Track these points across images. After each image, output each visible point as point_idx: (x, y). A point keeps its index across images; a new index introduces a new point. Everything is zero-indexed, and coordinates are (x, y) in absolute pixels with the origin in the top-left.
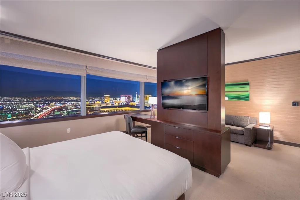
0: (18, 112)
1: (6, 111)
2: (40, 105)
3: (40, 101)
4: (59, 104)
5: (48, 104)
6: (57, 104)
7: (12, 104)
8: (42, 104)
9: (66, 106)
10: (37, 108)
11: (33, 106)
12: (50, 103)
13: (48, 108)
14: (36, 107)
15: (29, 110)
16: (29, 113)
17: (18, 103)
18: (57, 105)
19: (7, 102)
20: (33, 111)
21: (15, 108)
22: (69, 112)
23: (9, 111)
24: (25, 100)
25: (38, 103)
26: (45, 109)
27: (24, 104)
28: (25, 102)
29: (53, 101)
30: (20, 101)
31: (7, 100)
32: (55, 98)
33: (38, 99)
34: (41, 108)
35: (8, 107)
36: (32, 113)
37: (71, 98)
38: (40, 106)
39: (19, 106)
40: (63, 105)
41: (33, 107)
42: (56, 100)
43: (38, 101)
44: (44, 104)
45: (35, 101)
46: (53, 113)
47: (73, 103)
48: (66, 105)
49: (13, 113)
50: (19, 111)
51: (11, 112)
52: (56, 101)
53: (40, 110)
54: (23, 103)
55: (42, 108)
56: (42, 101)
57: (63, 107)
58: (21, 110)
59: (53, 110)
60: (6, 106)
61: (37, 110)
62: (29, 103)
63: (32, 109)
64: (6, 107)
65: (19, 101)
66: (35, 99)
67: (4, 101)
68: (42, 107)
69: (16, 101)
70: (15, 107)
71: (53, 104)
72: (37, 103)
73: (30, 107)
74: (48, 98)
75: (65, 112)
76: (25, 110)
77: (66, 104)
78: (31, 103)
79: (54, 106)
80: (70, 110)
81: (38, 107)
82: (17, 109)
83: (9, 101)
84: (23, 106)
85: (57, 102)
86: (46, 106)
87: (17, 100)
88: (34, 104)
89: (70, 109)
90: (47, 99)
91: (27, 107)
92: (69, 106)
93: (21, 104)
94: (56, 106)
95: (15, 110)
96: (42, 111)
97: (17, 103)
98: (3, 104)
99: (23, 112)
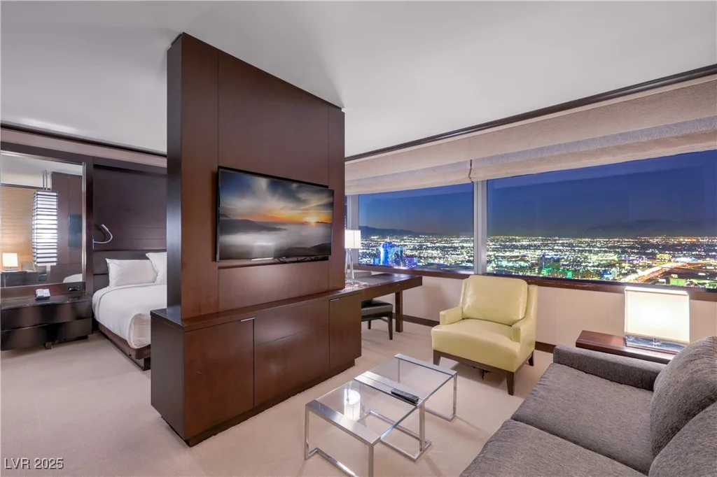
0: (584, 268)
1: (565, 265)
2: (631, 258)
3: (632, 247)
4: (684, 256)
5: (652, 257)
6: (680, 257)
7: (574, 251)
8: (637, 254)
9: (711, 265)
10: (624, 264)
11: (615, 257)
12: (657, 254)
13: (650, 267)
14: (620, 262)
15: (605, 267)
16: (605, 272)
17: (585, 251)
18: (678, 259)
19: (567, 246)
20: (613, 270)
21: (579, 261)
23: (569, 266)
24: (598, 245)
25: (627, 252)
26: (644, 268)
27: (597, 253)
28: (599, 248)
29: (665, 248)
30: (589, 245)
31: (567, 243)
32: (673, 241)
33: (627, 241)
34: (632, 264)
35: (569, 257)
36: (611, 274)
38: (629, 261)
39: (586, 258)
40: (700, 261)
41: (614, 260)
42: (674, 245)
43: (626, 247)
44: (641, 254)
45: (619, 247)
46: (664, 280)
49: (576, 270)
50: (586, 266)
51: (573, 267)
52: (675, 249)
53: (630, 270)
54: (595, 250)
55: (634, 266)
56: (637, 248)
57: (700, 268)
58: (590, 265)
59: (668, 274)
60: (565, 255)
61: (624, 267)
62: (605, 252)
63: (611, 265)
64: (565, 257)
65: (587, 246)
66: (618, 242)
67: (563, 245)
68: (635, 262)
69: (581, 247)
70: (579, 259)
71: (666, 256)
72: (624, 252)
73: (606, 260)
74: (654, 241)
76: (598, 266)
78: (610, 252)
79: (670, 261)
81: (625, 261)
82: (582, 262)
83: (570, 245)
84: (594, 258)
85: (680, 250)
86: (645, 261)
87: (583, 244)
88: (616, 252)
90: (648, 242)
91: (601, 261)
93: (590, 252)
94: (677, 262)
95: (579, 263)
96: (635, 272)
97: (582, 251)
98: (560, 250)
99: (594, 270)
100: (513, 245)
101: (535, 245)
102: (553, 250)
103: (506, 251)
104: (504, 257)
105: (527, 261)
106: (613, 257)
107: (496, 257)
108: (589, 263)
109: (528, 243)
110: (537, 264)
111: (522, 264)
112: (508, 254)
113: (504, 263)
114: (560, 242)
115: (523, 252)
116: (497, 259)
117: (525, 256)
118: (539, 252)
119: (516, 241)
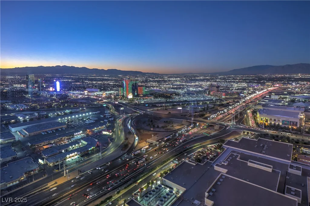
0: (231, 91)
1: (222, 89)
3: (254, 80)
4: (278, 84)
5: (263, 84)
6: (276, 84)
7: (226, 81)
8: (256, 83)
9: (290, 88)
10: (250, 88)
12: (265, 83)
13: (262, 89)
14: (248, 87)
15: (241, 90)
16: (241, 93)
17: (232, 82)
19: (223, 79)
20: (245, 91)
22: (295, 98)
23: (224, 90)
24: (238, 78)
25: (252, 82)
26: (259, 90)
27: (237, 83)
28: (238, 80)
29: (269, 80)
30: (234, 79)
31: (223, 78)
32: (273, 76)
33: (252, 77)
34: (254, 88)
35: (224, 85)
36: (243, 93)
37: (300, 76)
38: (253, 86)
39: (232, 85)
40: (285, 86)
41: (245, 86)
43: (251, 80)
44: (258, 83)
45: (248, 80)
46: (268, 96)
47: (304, 84)
48: (290, 86)
49: (227, 92)
50: (233, 90)
53: (253, 91)
54: (236, 81)
55: (255, 89)
56: (256, 80)
57: (285, 89)
58: (234, 89)
59: (270, 93)
60: (222, 84)
61: (250, 90)
62: (241, 82)
63: (244, 89)
65: (232, 80)
66: (248, 77)
67: (221, 79)
68: (256, 87)
69: (229, 80)
70: (228, 86)
71: (270, 84)
73: (242, 87)
74: (265, 76)
75: (288, 96)
76: (238, 90)
77: (291, 84)
78: (244, 82)
79: (271, 86)
80: (296, 95)
82: (230, 88)
83: (224, 79)
84: (235, 85)
85: (277, 81)
86: (260, 86)
87: (231, 78)
88: (246, 82)
89: (297, 93)
90: (262, 77)
91: (240, 87)
92: (295, 88)
93: (234, 82)
94: (275, 87)
96: (255, 92)
97: (230, 82)
98: (219, 82)
99: (236, 92)
100: (195, 79)
101: (207, 79)
102: (216, 81)
103: (192, 82)
104: (191, 86)
105: (203, 88)
106: (245, 85)
107: (187, 86)
108: (234, 88)
109: (203, 78)
110: (208, 89)
111: (200, 89)
112: (193, 84)
113: (191, 89)
114: (220, 77)
115: (201, 83)
116: (187, 87)
117: (202, 85)
118: (208, 83)
119: (197, 77)
